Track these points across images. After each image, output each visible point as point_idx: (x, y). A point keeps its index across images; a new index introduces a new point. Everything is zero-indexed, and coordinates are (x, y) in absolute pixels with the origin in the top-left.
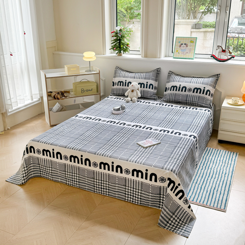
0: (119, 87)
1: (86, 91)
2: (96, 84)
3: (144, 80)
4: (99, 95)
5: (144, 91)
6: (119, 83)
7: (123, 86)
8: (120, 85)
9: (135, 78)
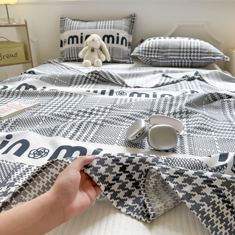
0: (71, 46)
1: (5, 57)
2: (23, 45)
3: (112, 30)
4: (30, 64)
5: (113, 49)
6: (71, 39)
7: (77, 42)
8: (73, 43)
9: (96, 28)
